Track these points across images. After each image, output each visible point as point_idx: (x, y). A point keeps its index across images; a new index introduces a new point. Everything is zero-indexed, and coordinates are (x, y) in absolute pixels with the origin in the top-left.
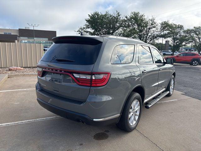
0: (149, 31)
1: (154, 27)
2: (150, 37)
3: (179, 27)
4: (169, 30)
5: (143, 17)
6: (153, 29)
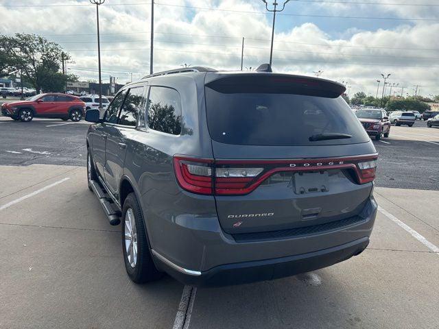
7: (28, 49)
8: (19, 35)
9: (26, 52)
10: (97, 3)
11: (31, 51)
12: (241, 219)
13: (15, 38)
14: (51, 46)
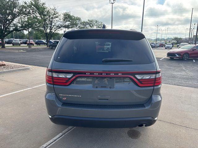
0: (52, 21)
1: (57, 17)
2: (54, 27)
3: (77, 19)
4: (70, 21)
5: (45, 6)
6: (56, 19)
7: (91, 25)
8: (89, 20)
9: (91, 27)
10: (112, 3)
11: (93, 26)
12: (65, 97)
13: (88, 21)
14: (100, 23)
